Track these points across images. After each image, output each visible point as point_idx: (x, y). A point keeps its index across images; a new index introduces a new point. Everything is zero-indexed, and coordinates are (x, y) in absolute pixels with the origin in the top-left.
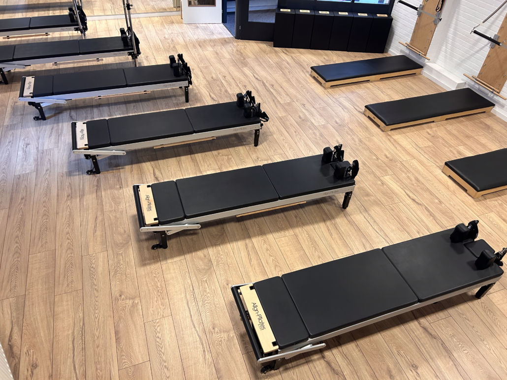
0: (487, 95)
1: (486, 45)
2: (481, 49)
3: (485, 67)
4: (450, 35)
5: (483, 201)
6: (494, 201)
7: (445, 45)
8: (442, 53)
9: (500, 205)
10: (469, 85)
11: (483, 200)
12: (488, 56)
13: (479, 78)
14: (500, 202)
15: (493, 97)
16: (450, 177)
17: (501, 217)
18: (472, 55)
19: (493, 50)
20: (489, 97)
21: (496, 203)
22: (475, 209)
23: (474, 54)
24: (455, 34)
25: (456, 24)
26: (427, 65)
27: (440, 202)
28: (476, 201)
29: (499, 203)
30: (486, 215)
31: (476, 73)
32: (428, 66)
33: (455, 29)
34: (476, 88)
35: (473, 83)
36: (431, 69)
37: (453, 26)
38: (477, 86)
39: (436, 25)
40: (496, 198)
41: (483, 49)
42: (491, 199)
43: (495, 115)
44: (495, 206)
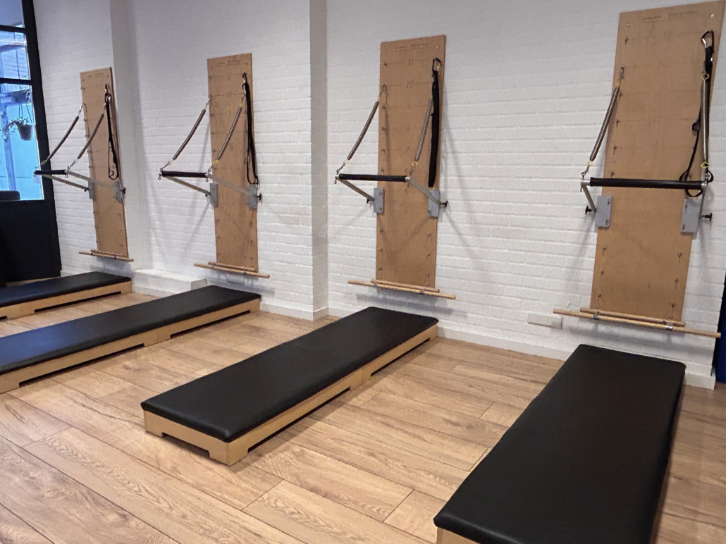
0: (242, 284)
1: (207, 208)
2: (203, 216)
3: (219, 242)
4: (154, 214)
5: (255, 464)
6: (281, 452)
7: (153, 234)
8: (155, 248)
9: (299, 456)
10: (211, 282)
11: (254, 461)
12: (217, 221)
13: (220, 262)
14: (297, 449)
15: (252, 285)
16: (165, 436)
17: (303, 485)
18: (196, 231)
19: (218, 209)
20: (247, 288)
21: (287, 454)
22: (234, 495)
23: (197, 229)
24: (160, 211)
25: (155, 195)
26: (135, 273)
27: (125, 516)
28: (235, 472)
29: (294, 453)
30: (265, 496)
31: (213, 257)
32: (139, 273)
33: (157, 203)
34: (223, 280)
35: (215, 276)
36: (145, 278)
37: (151, 199)
38: (223, 277)
39: (122, 202)
40: (288, 443)
41: (206, 215)
42: (275, 451)
43: (268, 313)
44: (288, 464)
